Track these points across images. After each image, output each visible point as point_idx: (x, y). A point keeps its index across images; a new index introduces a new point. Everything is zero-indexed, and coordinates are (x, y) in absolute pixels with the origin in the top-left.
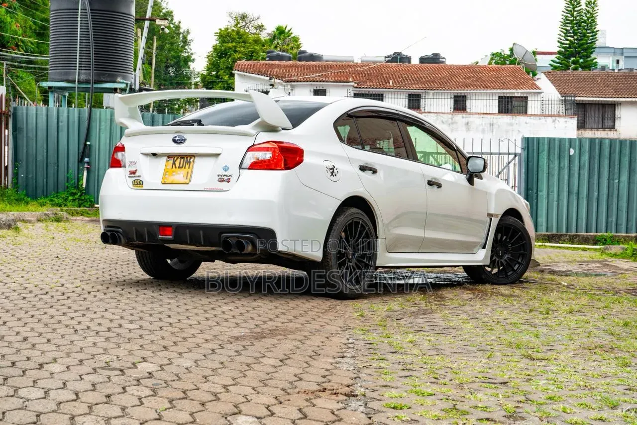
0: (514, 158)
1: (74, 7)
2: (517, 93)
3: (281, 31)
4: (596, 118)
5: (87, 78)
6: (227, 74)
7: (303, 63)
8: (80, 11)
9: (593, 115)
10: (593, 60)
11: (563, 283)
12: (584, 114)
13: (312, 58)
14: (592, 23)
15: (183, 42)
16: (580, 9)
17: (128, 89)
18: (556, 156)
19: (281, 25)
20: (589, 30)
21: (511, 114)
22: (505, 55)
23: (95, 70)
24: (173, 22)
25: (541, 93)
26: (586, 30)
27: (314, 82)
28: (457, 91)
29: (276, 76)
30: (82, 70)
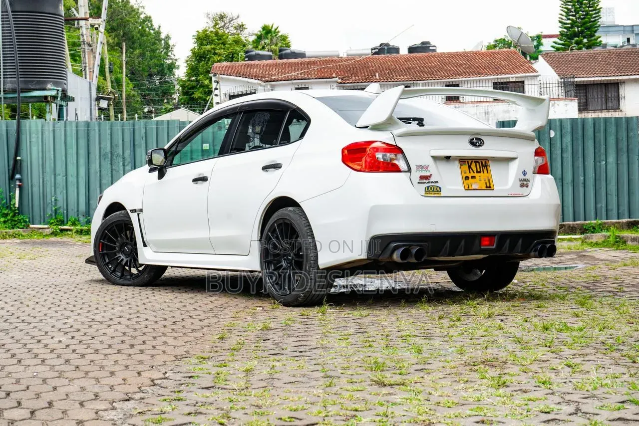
2: (513, 77)
3: (267, 31)
4: (599, 100)
5: (13, 87)
6: (207, 79)
7: (284, 61)
9: (596, 97)
10: (597, 39)
12: (586, 96)
13: (295, 55)
15: (165, 48)
17: (59, 96)
19: (267, 24)
20: (591, 7)
23: (20, 78)
24: (153, 28)
25: (538, 76)
26: (589, 7)
27: (295, 80)
28: (448, 80)
29: (255, 76)
30: (7, 78)
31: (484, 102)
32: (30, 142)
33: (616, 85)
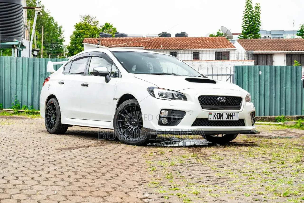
0: (230, 77)
2: (225, 50)
3: (107, 26)
4: (263, 62)
6: (81, 45)
7: (118, 38)
9: (262, 60)
10: (259, 35)
11: (274, 143)
12: (257, 60)
13: (122, 35)
14: (258, 17)
15: (59, 32)
16: (252, 11)
17: (20, 45)
18: (252, 75)
19: (107, 23)
20: (256, 20)
21: (222, 60)
22: (215, 35)
23: (1, 35)
24: (54, 22)
25: (236, 49)
26: (255, 20)
27: (123, 47)
28: (194, 50)
29: (104, 45)
31: (211, 60)
32: (5, 67)
33: (271, 55)
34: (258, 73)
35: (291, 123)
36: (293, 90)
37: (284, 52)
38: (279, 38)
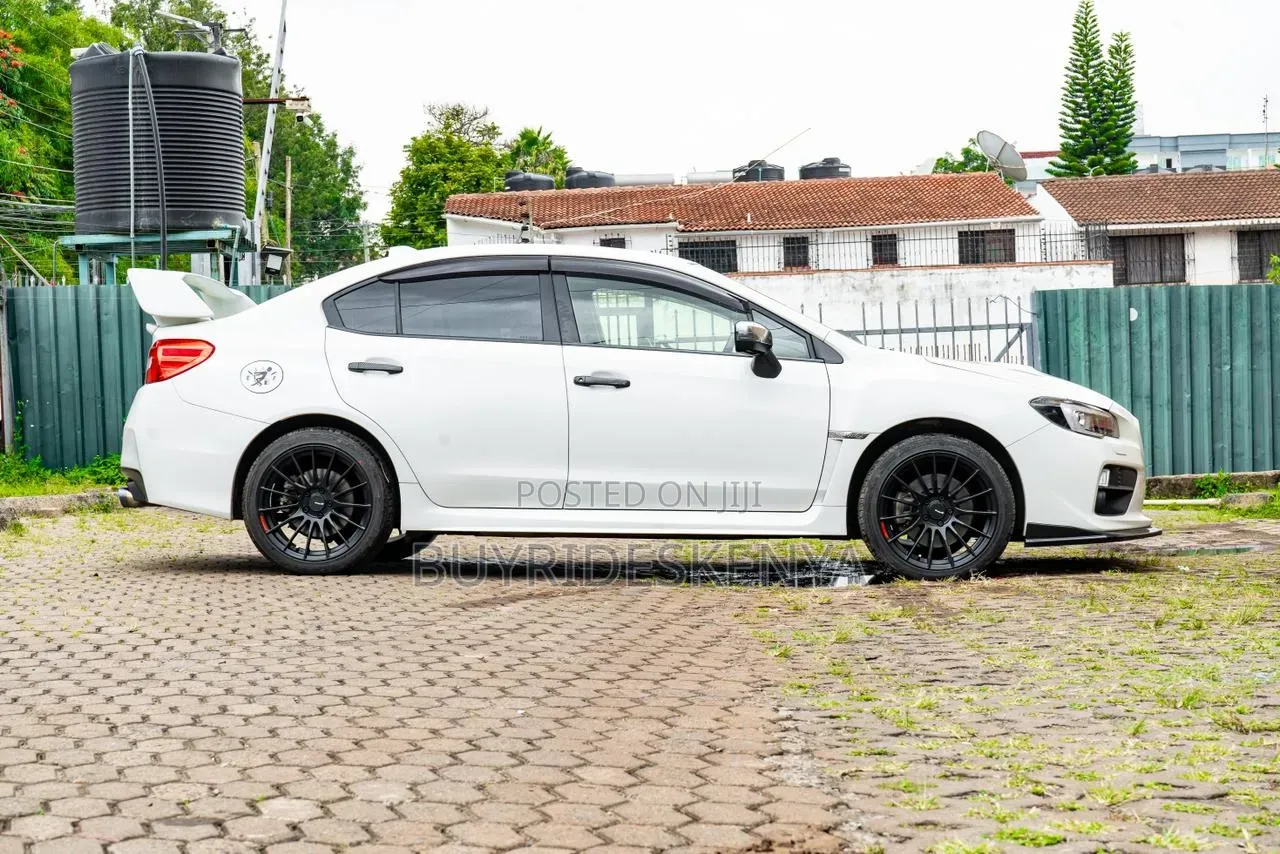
0: (1019, 334)
1: (120, 83)
2: (995, 223)
3: (530, 141)
4: (1149, 264)
5: (152, 223)
6: (433, 224)
7: (577, 191)
8: (130, 90)
9: (1143, 258)
10: (1129, 158)
11: (1182, 568)
12: (1125, 257)
13: (593, 180)
14: (1124, 87)
15: (342, 170)
16: (1101, 64)
17: (236, 240)
18: (1103, 325)
19: (530, 128)
20: (1118, 101)
21: (985, 265)
22: (956, 164)
23: (167, 206)
24: (324, 135)
25: (1039, 221)
26: (1113, 101)
27: (600, 225)
28: (877, 227)
30: (141, 207)
31: (943, 266)
33: (1180, 237)
34: (1123, 317)
35: (1251, 499)
36: (1257, 374)
37: (1231, 222)
38: (1208, 168)
